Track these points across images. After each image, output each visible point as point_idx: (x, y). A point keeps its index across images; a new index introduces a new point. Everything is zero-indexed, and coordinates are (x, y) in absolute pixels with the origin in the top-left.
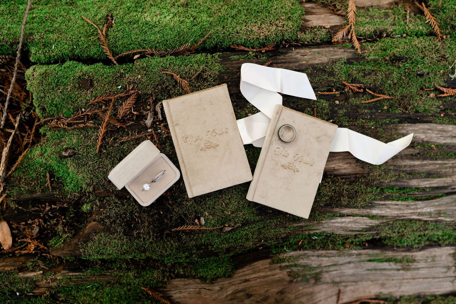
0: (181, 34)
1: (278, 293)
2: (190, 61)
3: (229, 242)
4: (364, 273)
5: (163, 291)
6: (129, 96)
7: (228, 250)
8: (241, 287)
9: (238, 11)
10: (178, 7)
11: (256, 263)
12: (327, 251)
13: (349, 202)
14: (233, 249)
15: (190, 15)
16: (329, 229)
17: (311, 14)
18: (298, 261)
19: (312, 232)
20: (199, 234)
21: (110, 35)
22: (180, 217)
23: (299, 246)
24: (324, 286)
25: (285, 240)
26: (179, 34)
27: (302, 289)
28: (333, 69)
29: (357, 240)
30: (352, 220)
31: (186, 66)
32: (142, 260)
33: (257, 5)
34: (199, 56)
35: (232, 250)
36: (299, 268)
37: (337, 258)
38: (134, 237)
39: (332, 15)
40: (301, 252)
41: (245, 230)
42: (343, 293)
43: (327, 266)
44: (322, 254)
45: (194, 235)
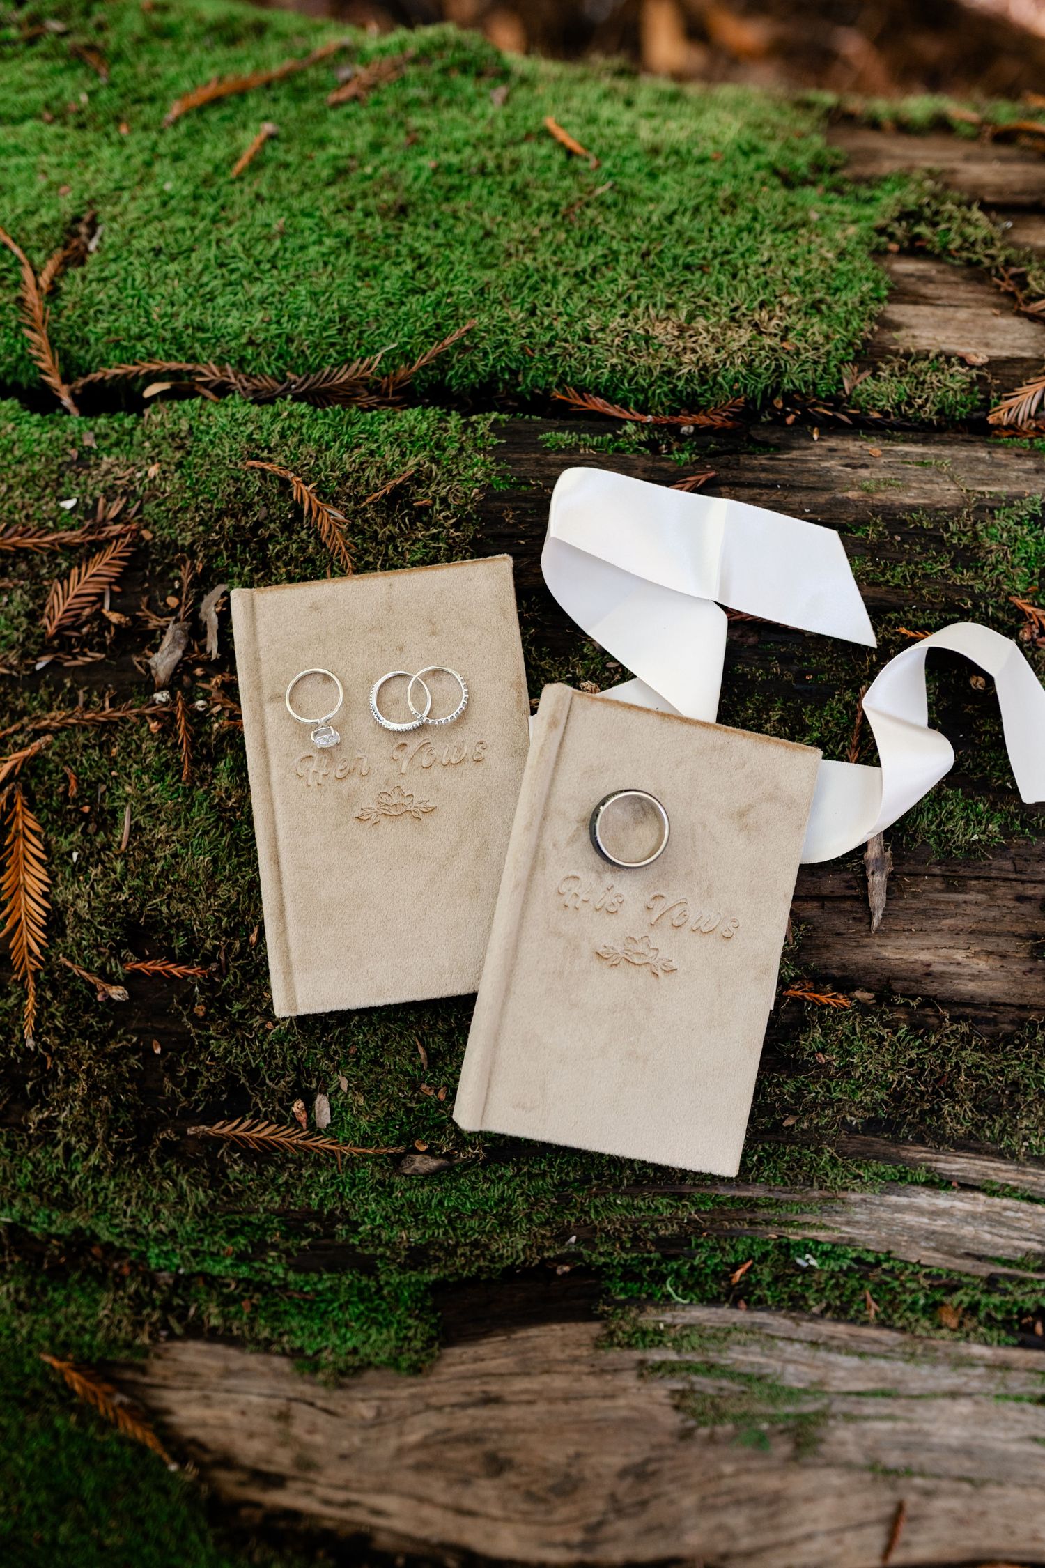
0: (353, 318)
1: (623, 1473)
2: (371, 434)
3: (425, 1220)
4: (1014, 1448)
5: (134, 1383)
6: (99, 546)
7: (418, 1257)
8: (464, 1421)
9: (605, 256)
10: (367, 214)
11: (533, 1332)
12: (855, 1330)
13: (979, 1126)
14: (441, 1254)
15: (404, 251)
16: (873, 1234)
17: (915, 303)
18: (720, 1351)
19: (794, 1236)
20: (300, 1166)
21: (69, 293)
22: (231, 1080)
23: (731, 1288)
24: (834, 1479)
25: (673, 1251)
26: (342, 319)
27: (736, 1474)
28: (976, 536)
29: (996, 1299)
30: (980, 1209)
31: (350, 448)
32: (59, 1237)
33: (690, 241)
34: (412, 414)
35: (438, 1259)
36: (725, 1383)
37: (901, 1364)
38: (29, 1136)
39: (1002, 315)
40: (740, 1316)
41: (500, 1178)
42: (912, 1519)
43: (849, 1393)
44: (832, 1338)
45: (281, 1168)
